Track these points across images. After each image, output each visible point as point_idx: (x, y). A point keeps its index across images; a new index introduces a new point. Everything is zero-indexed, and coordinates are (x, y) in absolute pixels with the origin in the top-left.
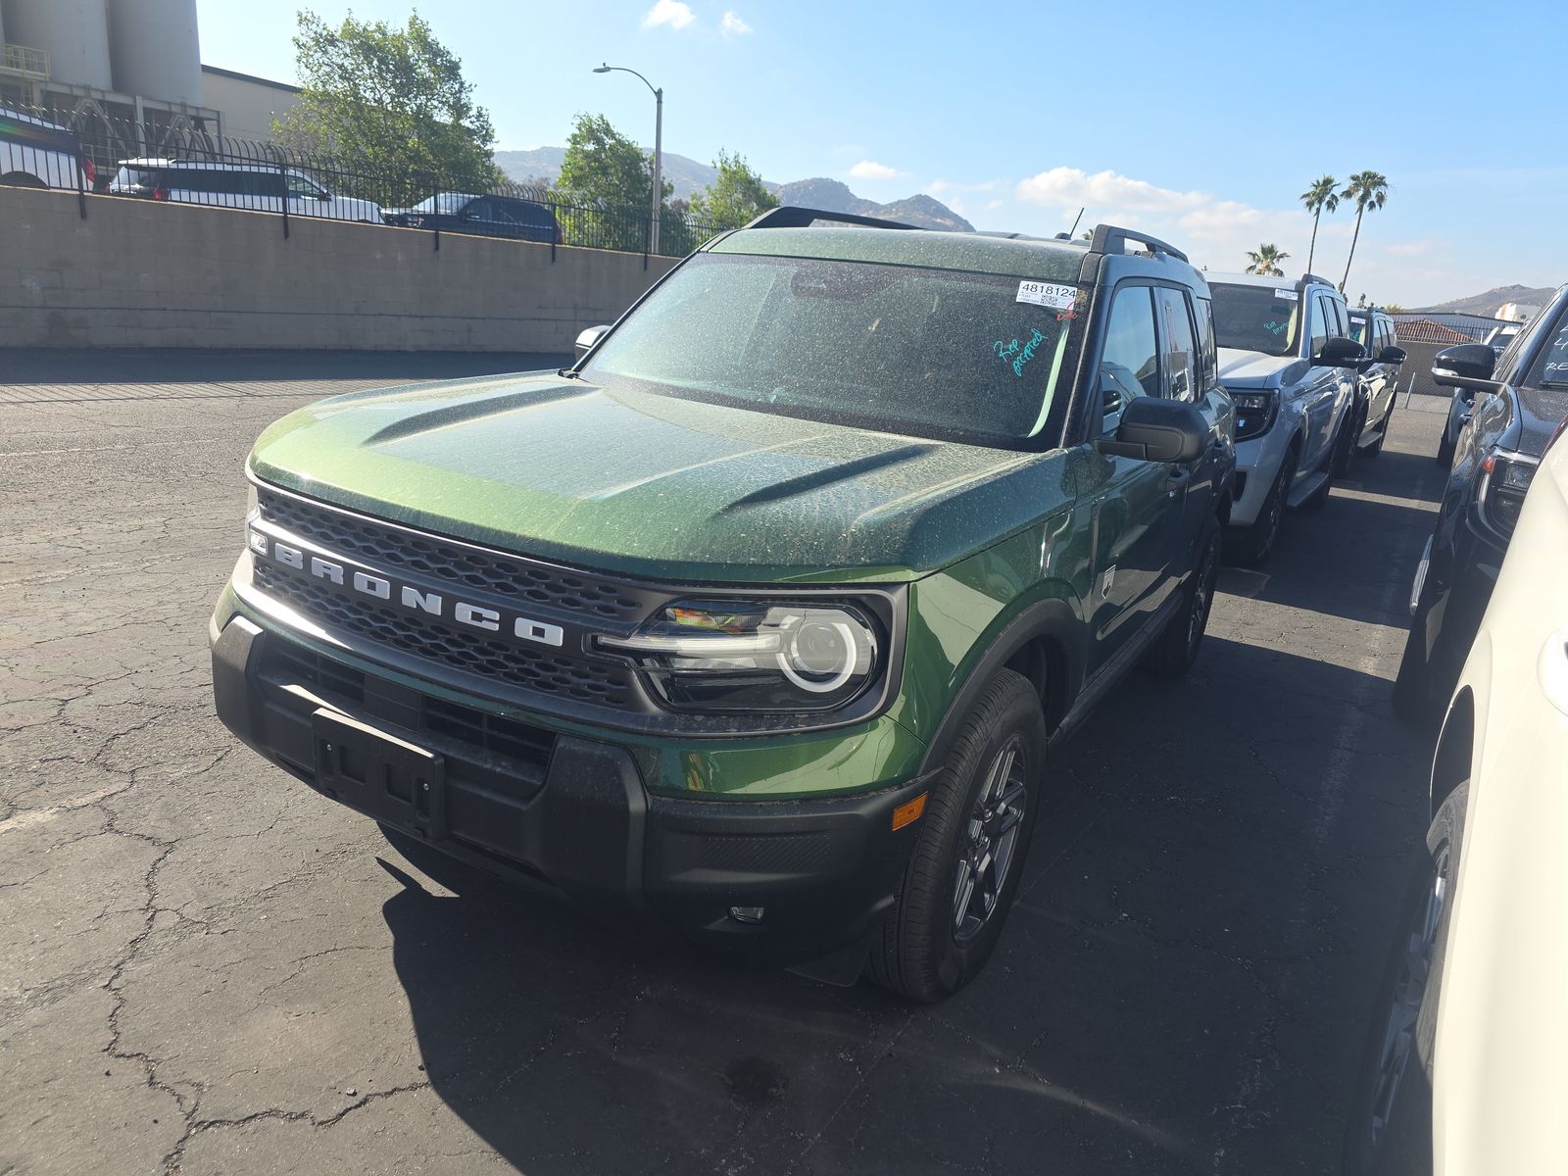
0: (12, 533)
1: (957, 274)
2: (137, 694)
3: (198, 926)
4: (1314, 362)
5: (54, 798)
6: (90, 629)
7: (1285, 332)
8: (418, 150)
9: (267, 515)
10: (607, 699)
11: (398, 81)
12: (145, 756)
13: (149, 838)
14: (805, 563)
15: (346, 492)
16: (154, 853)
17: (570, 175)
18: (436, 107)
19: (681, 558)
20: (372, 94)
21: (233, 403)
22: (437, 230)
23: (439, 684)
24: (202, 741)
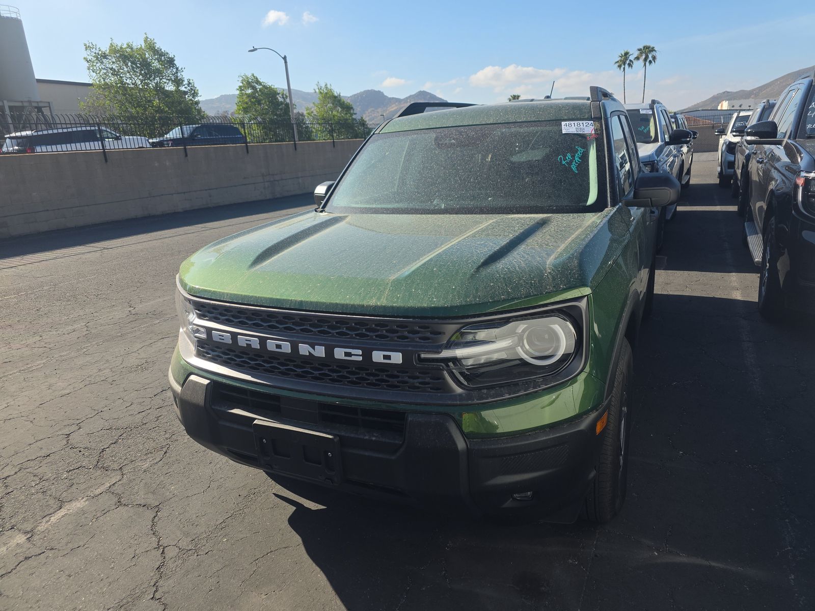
0: (5, 345)
1: (526, 124)
2: (106, 424)
3: (190, 552)
4: (667, 144)
5: (82, 492)
6: (67, 391)
7: (649, 131)
8: (159, 107)
9: (201, 316)
10: (409, 388)
11: (143, 72)
12: (124, 458)
13: (144, 506)
14: (532, 294)
15: (252, 296)
16: (150, 514)
17: (241, 107)
18: (165, 83)
19: (464, 303)
20: (131, 81)
21: (98, 254)
22: (185, 146)
23: (329, 395)
24: (153, 444)
